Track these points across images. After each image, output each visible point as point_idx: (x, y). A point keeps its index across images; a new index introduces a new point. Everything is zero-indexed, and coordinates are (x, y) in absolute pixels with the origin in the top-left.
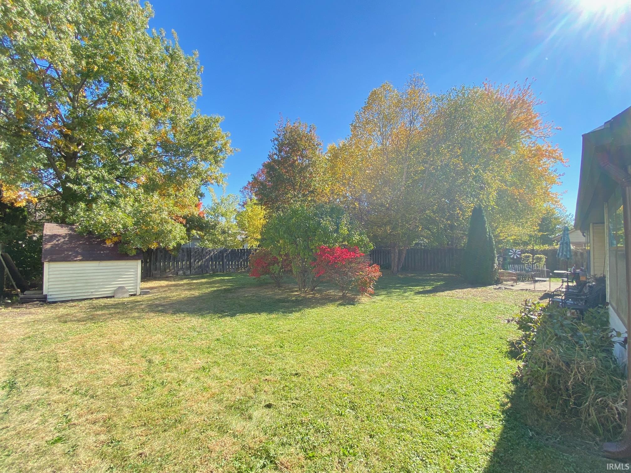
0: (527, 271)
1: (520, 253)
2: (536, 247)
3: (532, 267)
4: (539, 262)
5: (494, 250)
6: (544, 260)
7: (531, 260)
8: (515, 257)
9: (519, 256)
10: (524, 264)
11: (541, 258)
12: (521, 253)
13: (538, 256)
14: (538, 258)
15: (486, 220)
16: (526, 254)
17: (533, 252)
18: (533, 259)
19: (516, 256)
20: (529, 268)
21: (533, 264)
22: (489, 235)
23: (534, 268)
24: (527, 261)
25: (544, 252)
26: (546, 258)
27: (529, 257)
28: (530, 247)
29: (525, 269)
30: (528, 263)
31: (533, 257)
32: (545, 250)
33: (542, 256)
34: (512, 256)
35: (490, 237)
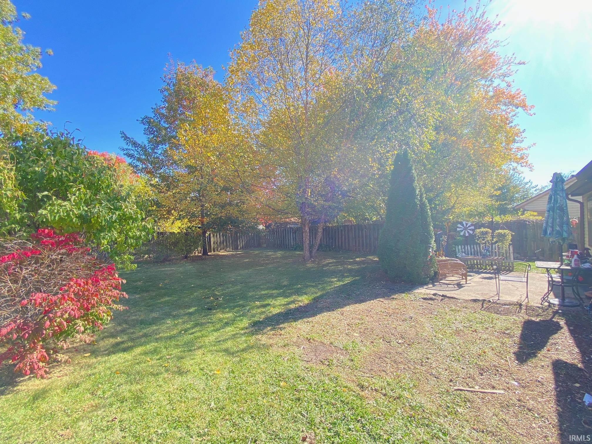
0: (484, 255)
1: (473, 227)
2: (497, 219)
3: (492, 249)
4: (502, 241)
5: (429, 225)
6: (510, 238)
7: (489, 238)
8: (467, 235)
9: (471, 232)
10: (479, 244)
11: (504, 236)
12: (476, 228)
13: (500, 231)
14: (500, 235)
15: (415, 175)
16: (482, 229)
17: (493, 226)
18: (493, 237)
19: (468, 232)
20: (487, 250)
21: (492, 244)
22: (421, 200)
23: (494, 250)
24: (484, 240)
25: (508, 225)
26: (512, 235)
27: (486, 233)
28: (488, 219)
29: (481, 252)
30: (485, 243)
31: (493, 233)
32: (507, 221)
33: (507, 231)
34: (462, 234)
35: (423, 205)
